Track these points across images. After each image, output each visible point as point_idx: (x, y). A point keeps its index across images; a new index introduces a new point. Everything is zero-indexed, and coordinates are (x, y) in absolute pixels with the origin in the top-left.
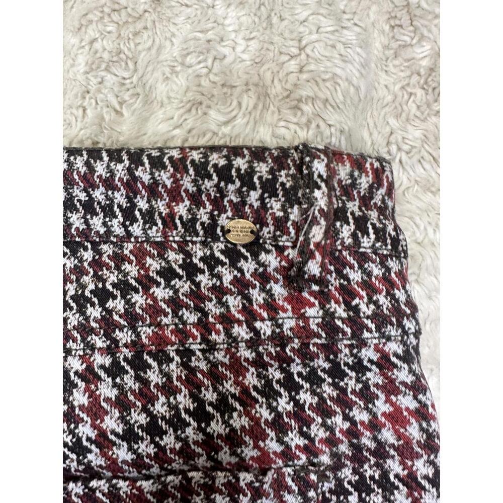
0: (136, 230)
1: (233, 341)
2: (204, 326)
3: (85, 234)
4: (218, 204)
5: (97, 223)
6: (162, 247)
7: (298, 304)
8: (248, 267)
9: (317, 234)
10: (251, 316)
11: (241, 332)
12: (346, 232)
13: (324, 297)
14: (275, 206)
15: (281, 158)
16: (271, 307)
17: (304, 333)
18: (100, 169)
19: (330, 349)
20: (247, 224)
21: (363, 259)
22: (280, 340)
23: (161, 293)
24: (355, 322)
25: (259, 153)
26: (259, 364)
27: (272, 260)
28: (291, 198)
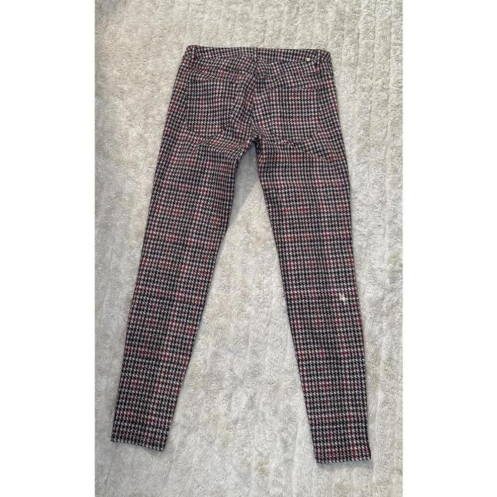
0: (293, 60)
1: (307, 73)
2: (303, 71)
3: (286, 61)
4: (305, 56)
5: (287, 59)
6: (297, 63)
7: (316, 68)
8: (309, 64)
9: (319, 58)
10: (310, 70)
11: (309, 72)
12: (322, 59)
13: (319, 67)
14: (313, 56)
15: (314, 50)
16: (313, 69)
17: (317, 71)
18: (289, 51)
19: (320, 73)
20: (309, 59)
21: (325, 62)
22: (314, 73)
23: (297, 67)
24: (323, 69)
25: (311, 50)
26: (311, 76)
27: (313, 63)
28: (315, 55)
